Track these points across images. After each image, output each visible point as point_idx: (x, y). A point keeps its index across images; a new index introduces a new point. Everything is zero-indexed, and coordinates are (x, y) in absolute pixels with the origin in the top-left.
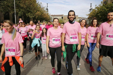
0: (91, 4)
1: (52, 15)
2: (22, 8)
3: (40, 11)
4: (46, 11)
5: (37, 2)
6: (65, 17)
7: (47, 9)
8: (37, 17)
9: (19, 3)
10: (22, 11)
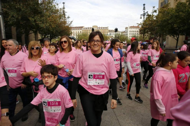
0: (144, 5)
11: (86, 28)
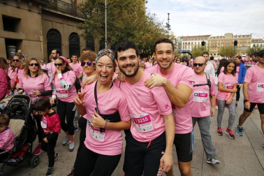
1: (181, 38)
2: (117, 29)
3: (152, 33)
4: (166, 29)
5: (146, 14)
6: (216, 40)
7: (168, 26)
8: (145, 44)
9: (113, 20)
10: (118, 35)
11: (214, 38)
